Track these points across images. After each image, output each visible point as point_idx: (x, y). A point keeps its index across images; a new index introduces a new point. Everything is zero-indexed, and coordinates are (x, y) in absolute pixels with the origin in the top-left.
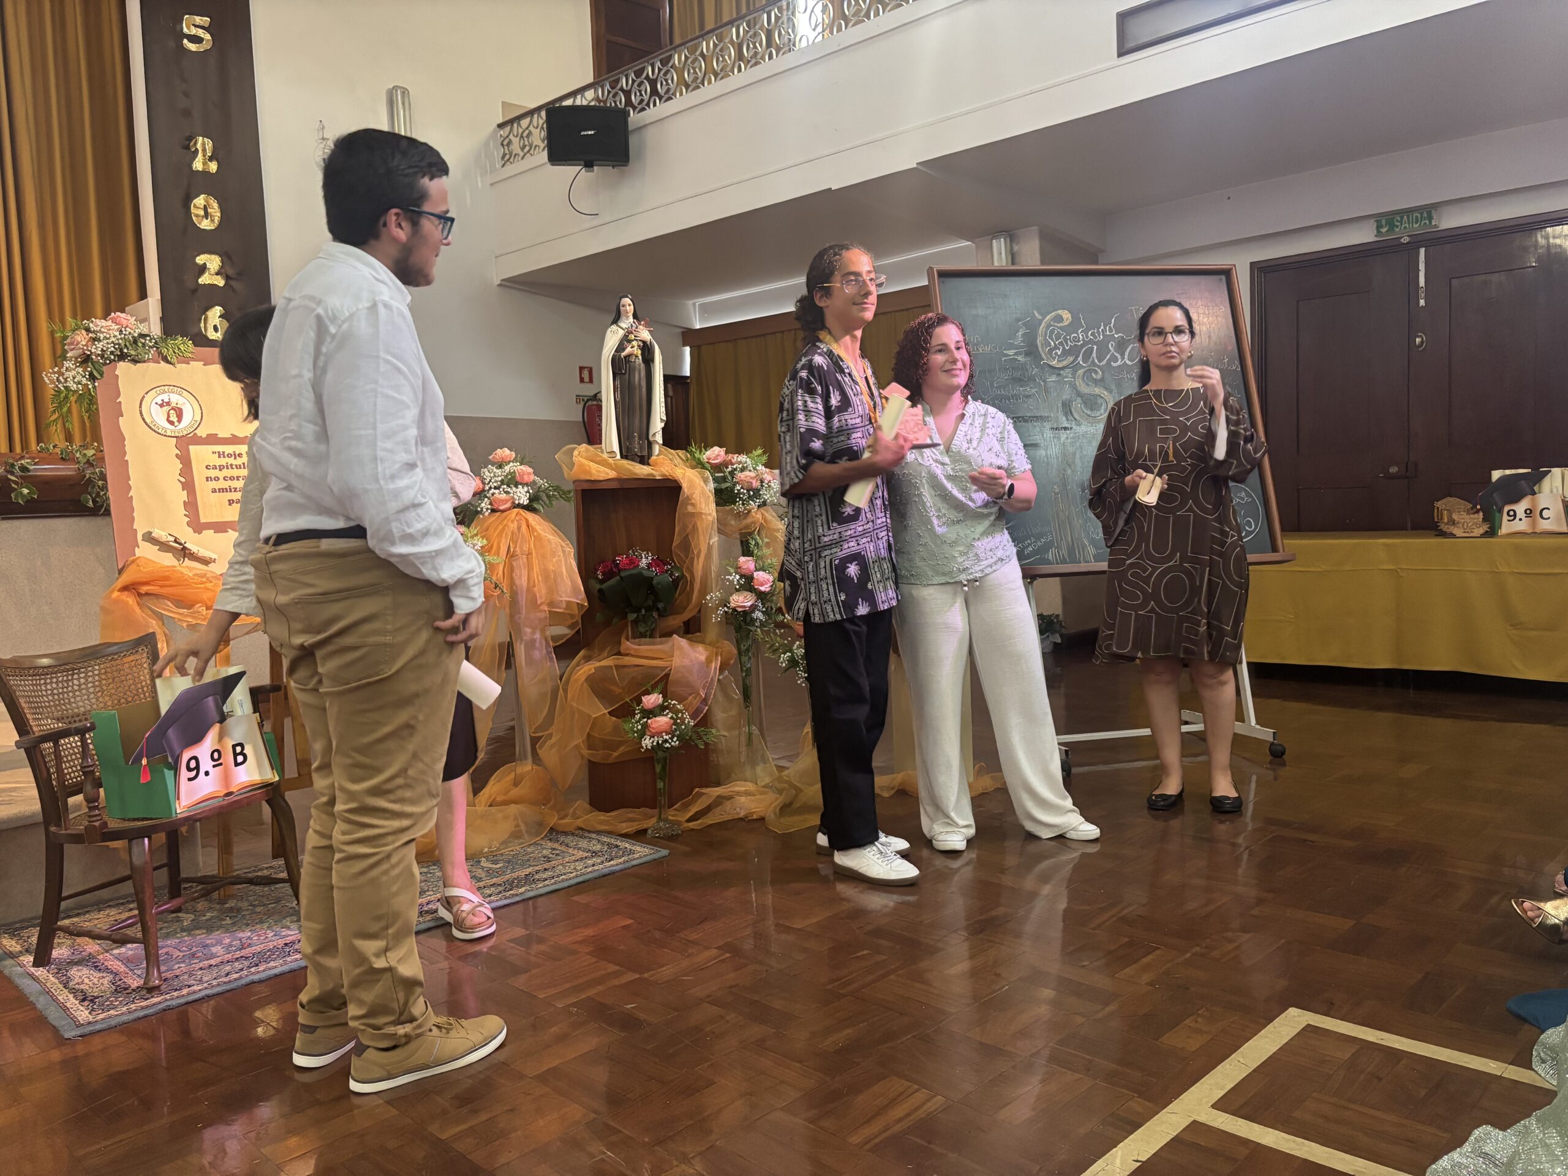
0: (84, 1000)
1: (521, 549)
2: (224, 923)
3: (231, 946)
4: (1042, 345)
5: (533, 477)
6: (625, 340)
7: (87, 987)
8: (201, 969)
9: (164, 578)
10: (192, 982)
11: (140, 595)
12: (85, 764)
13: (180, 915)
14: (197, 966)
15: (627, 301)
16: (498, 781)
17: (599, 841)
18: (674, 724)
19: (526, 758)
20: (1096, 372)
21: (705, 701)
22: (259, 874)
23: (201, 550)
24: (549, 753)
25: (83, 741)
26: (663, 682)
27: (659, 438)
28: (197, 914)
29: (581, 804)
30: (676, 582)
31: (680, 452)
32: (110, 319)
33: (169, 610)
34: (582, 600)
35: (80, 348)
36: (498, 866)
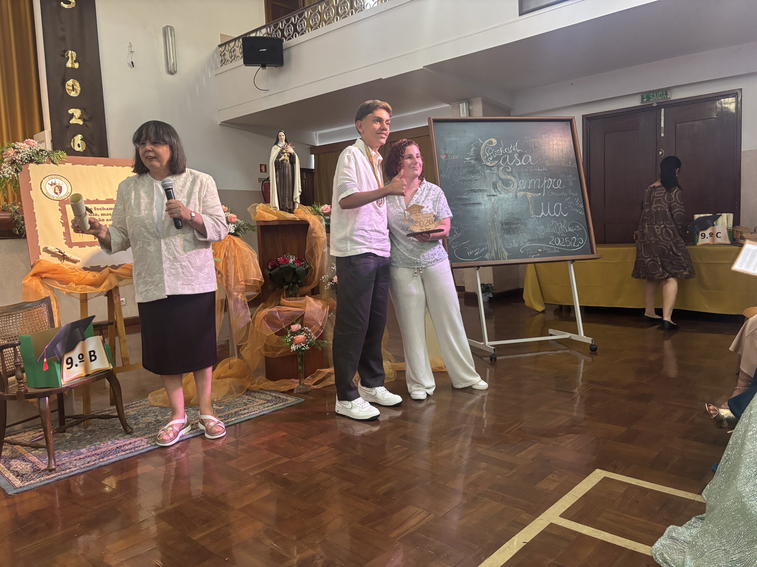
0: (18, 476)
1: (231, 254)
2: (86, 437)
3: (90, 449)
4: (483, 155)
5: (236, 220)
6: (281, 153)
7: (19, 470)
8: (75, 460)
9: (54, 270)
10: (72, 466)
11: (42, 278)
12: (16, 362)
13: (65, 434)
14: (74, 459)
15: (282, 133)
16: (221, 367)
17: (271, 395)
18: (307, 339)
19: (234, 355)
20: (508, 168)
21: (321, 328)
22: (104, 413)
23: (72, 256)
24: (246, 353)
25: (15, 350)
26: (301, 319)
27: (298, 200)
28: (73, 433)
29: (263, 377)
30: (307, 270)
31: (309, 207)
32: (26, 142)
33: (57, 285)
34: (261, 279)
35: (10, 157)
36: (221, 408)
